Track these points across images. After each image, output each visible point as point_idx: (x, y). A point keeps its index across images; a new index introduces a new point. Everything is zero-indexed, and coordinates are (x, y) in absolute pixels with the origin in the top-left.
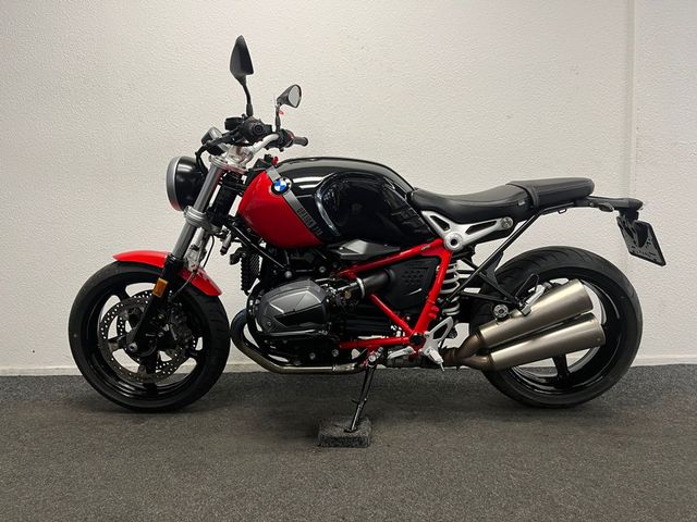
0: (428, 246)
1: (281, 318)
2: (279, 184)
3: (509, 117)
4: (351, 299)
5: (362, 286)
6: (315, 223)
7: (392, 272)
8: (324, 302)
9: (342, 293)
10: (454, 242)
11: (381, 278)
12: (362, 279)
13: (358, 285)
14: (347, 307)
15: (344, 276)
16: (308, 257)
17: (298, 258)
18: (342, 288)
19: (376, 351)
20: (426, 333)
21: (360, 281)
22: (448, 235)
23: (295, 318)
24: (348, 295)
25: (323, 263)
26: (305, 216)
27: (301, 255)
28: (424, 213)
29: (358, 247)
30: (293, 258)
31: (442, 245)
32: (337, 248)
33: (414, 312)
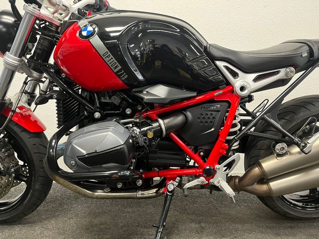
0: (221, 92)
1: (83, 159)
2: (85, 30)
3: (265, 6)
4: (153, 138)
5: (163, 127)
6: (120, 67)
7: (189, 114)
8: (126, 142)
9: (145, 134)
10: (242, 89)
11: (179, 119)
12: (163, 120)
13: (160, 126)
14: (150, 146)
15: (148, 118)
16: (116, 100)
17: (107, 100)
18: (145, 129)
19: (174, 180)
20: (217, 166)
21: (161, 121)
22: (237, 83)
23: (96, 159)
24: (150, 135)
25: (129, 106)
26: (110, 60)
27: (110, 97)
28: (218, 63)
29: (160, 92)
30: (103, 100)
31: (232, 91)
32: (141, 92)
33: (206, 147)
